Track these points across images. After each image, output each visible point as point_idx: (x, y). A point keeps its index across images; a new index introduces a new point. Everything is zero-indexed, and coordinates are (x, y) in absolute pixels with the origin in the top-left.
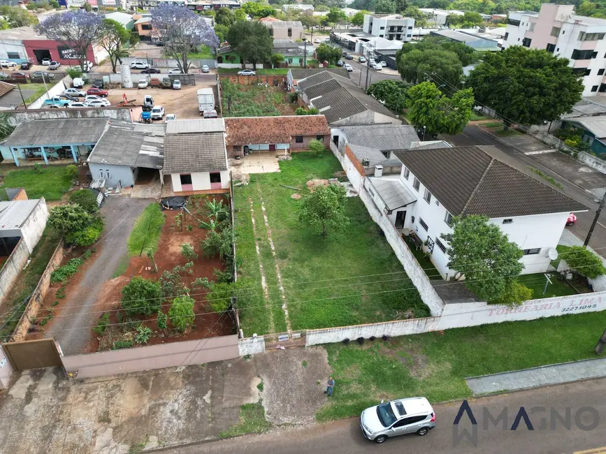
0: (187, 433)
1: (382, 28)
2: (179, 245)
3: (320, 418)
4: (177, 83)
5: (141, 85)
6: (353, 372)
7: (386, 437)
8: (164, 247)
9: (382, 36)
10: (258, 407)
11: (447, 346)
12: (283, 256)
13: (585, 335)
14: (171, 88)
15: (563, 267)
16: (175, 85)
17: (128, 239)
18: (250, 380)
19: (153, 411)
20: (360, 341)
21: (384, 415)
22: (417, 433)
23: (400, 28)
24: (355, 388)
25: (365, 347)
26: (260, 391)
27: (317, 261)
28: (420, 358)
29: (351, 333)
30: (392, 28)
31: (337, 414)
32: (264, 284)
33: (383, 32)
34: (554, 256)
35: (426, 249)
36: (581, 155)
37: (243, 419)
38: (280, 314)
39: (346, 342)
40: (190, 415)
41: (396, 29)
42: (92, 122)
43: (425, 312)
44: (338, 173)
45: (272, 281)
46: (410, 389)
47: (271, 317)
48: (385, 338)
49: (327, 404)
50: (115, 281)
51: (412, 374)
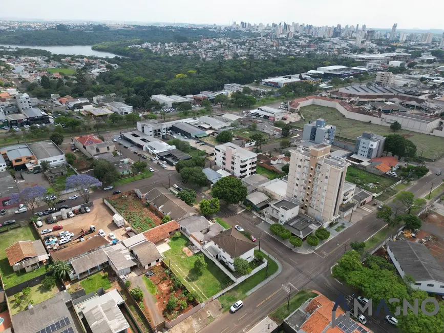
0: (200, 327)
1: (151, 132)
2: (164, 287)
3: (223, 313)
4: (87, 209)
5: (71, 216)
6: (225, 302)
7: (236, 311)
8: (160, 289)
9: (151, 135)
10: (211, 316)
11: (240, 288)
12: (193, 280)
13: (264, 274)
14: (86, 212)
15: (256, 258)
16: (88, 211)
17: (148, 291)
18: (206, 312)
19: (191, 326)
20: (223, 294)
21: (235, 306)
22: (241, 308)
23: (159, 130)
24: (227, 304)
25: (224, 295)
26: (209, 313)
27: (202, 278)
28: (236, 292)
29: (220, 293)
30: (155, 131)
31: (225, 311)
32: (194, 290)
33: (152, 133)
34: (254, 257)
35: (226, 264)
36: (252, 211)
37: (209, 320)
38: (203, 295)
39: (220, 295)
40: (199, 324)
41: (157, 131)
42: (98, 252)
43: (233, 282)
44: (190, 243)
45: (196, 288)
46: (236, 300)
47: (201, 296)
48: (227, 291)
49: (223, 310)
50: (157, 304)
51: (235, 297)
